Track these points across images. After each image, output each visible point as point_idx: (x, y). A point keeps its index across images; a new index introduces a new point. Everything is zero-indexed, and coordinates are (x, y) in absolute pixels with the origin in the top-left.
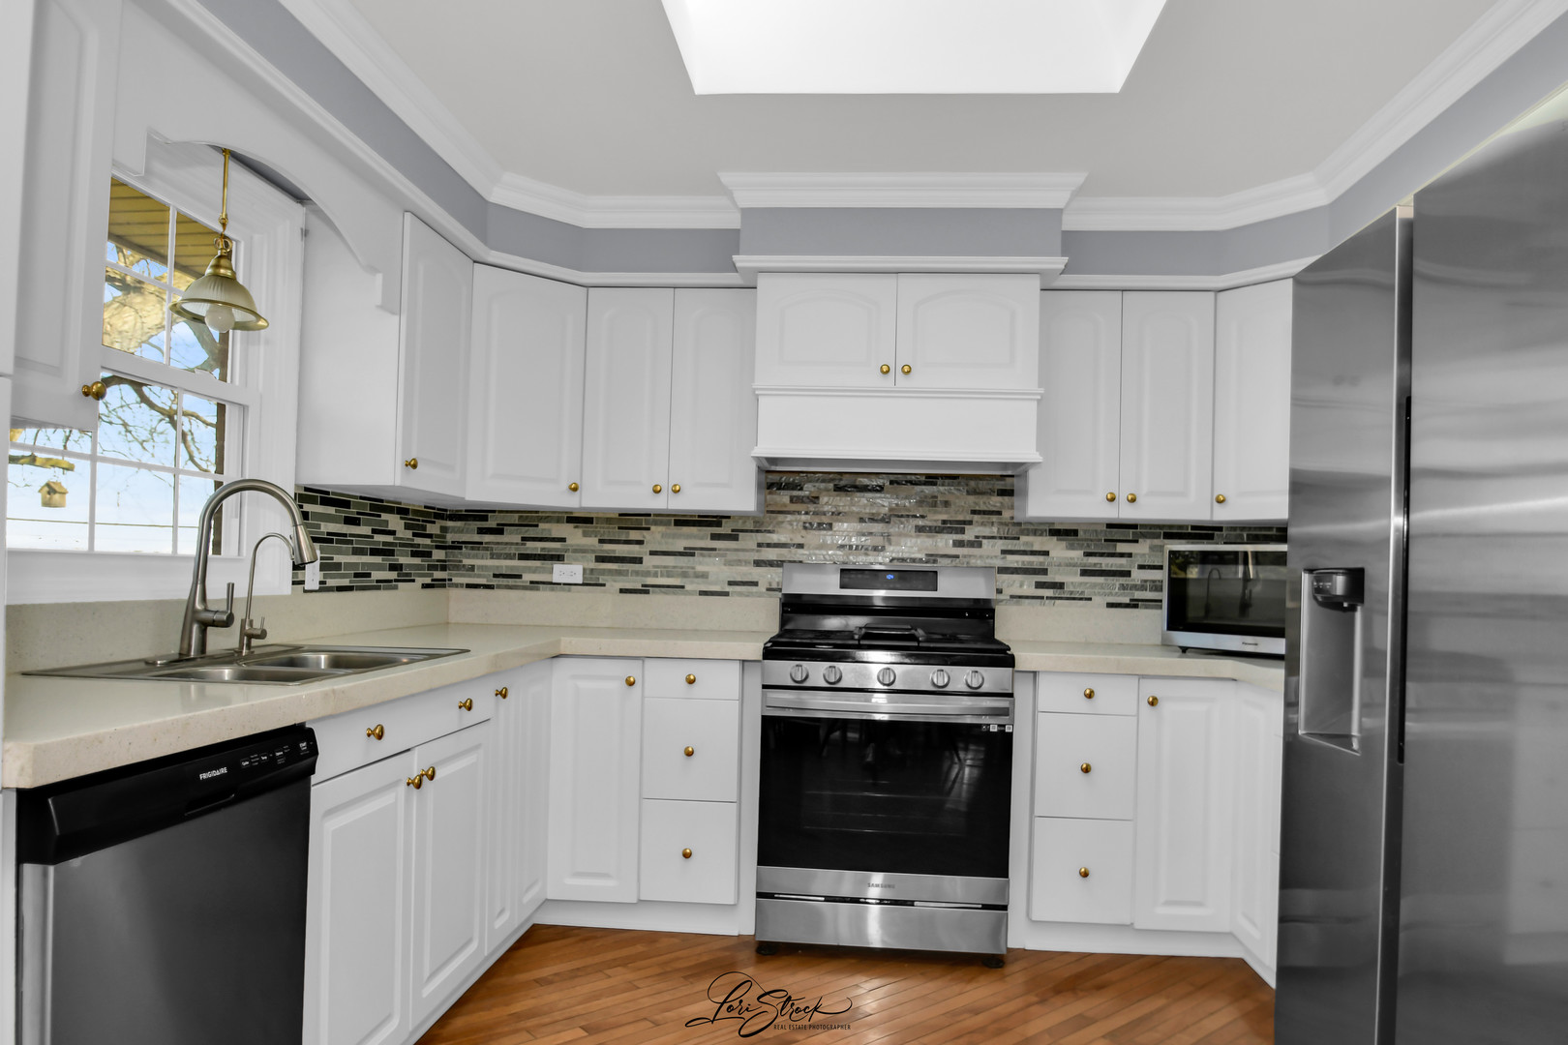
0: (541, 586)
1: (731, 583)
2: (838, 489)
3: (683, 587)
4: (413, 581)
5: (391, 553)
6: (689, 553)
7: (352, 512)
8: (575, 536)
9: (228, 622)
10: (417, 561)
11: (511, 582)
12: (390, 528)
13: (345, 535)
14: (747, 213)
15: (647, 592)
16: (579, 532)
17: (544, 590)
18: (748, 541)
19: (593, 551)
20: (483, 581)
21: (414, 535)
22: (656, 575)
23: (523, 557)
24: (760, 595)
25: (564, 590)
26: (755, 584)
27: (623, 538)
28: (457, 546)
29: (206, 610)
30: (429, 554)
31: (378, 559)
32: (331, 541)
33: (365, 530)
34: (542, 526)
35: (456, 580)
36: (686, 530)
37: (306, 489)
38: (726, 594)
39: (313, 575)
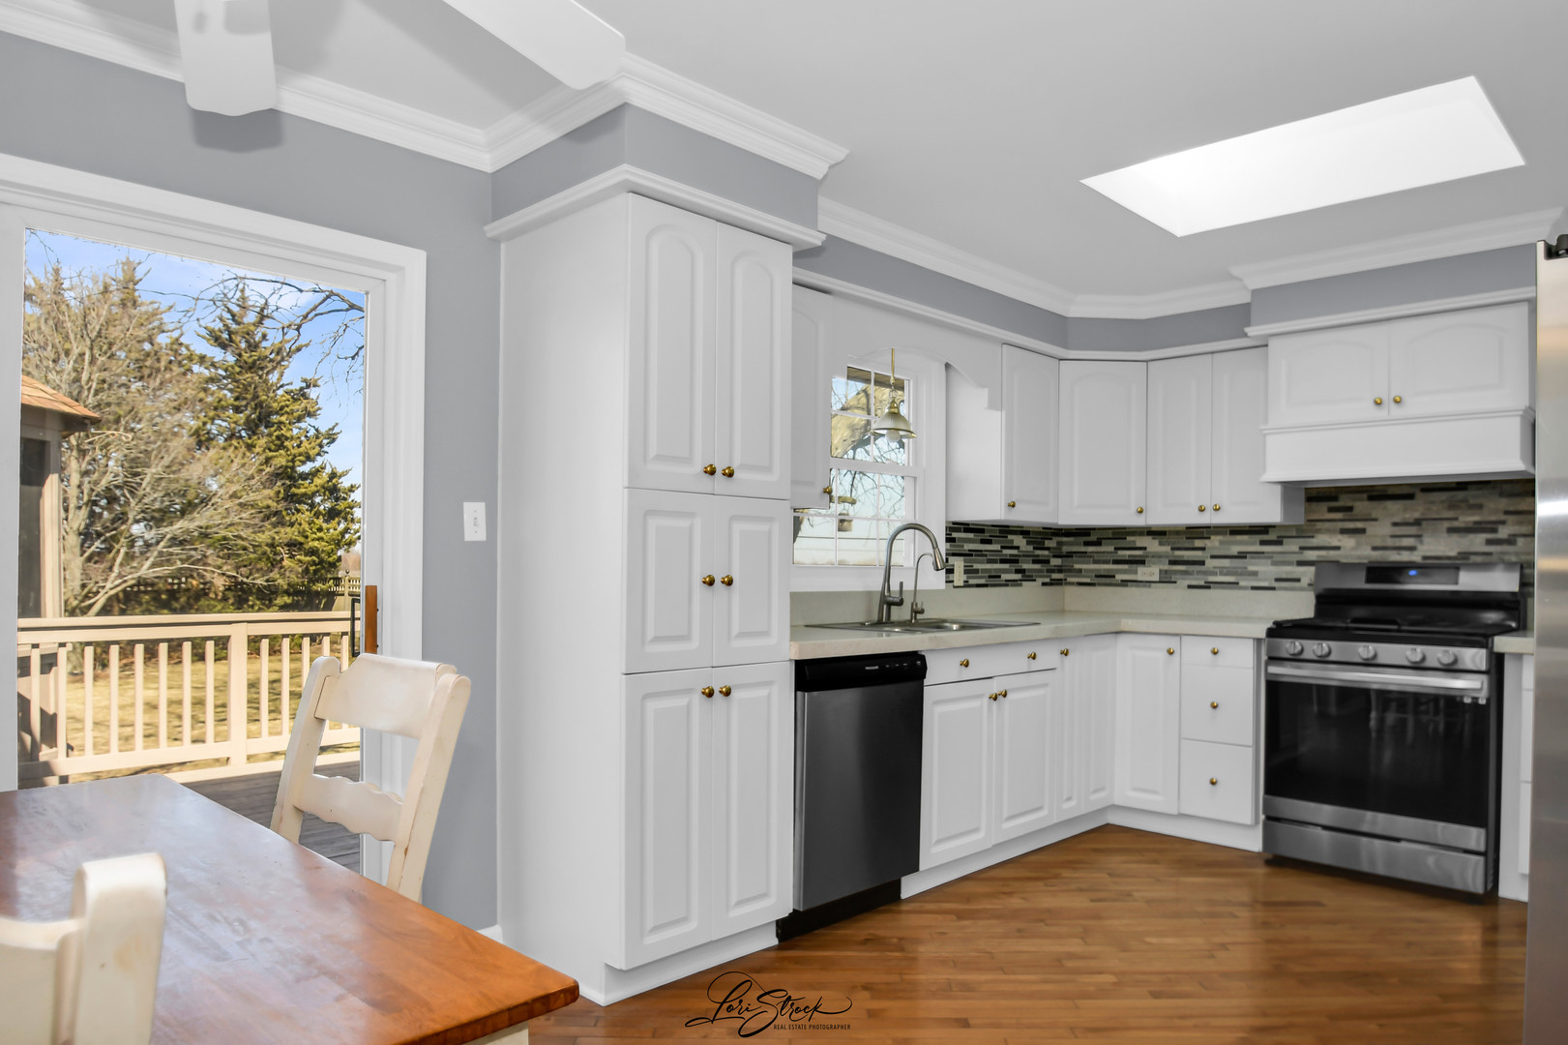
0: (1129, 584)
1: (1277, 580)
2: (1371, 498)
3: (1237, 583)
4: (1035, 580)
5: (1017, 561)
6: (1242, 556)
7: (986, 536)
8: (1153, 545)
9: (900, 603)
10: (1037, 566)
11: (1108, 580)
12: (1015, 544)
13: (981, 551)
14: (1255, 292)
15: (1209, 587)
16: (1156, 542)
17: (1131, 586)
18: (1291, 546)
19: (1168, 557)
20: (1088, 580)
21: (1034, 548)
22: (1215, 574)
23: (1117, 562)
24: (1302, 589)
25: (1144, 586)
26: (1298, 580)
27: (1190, 546)
28: (1070, 555)
29: (890, 596)
30: (1048, 562)
31: (1006, 566)
32: (971, 555)
33: (996, 547)
34: (1129, 538)
35: (1069, 580)
36: (1239, 538)
37: (954, 523)
38: (1273, 589)
39: (959, 577)
